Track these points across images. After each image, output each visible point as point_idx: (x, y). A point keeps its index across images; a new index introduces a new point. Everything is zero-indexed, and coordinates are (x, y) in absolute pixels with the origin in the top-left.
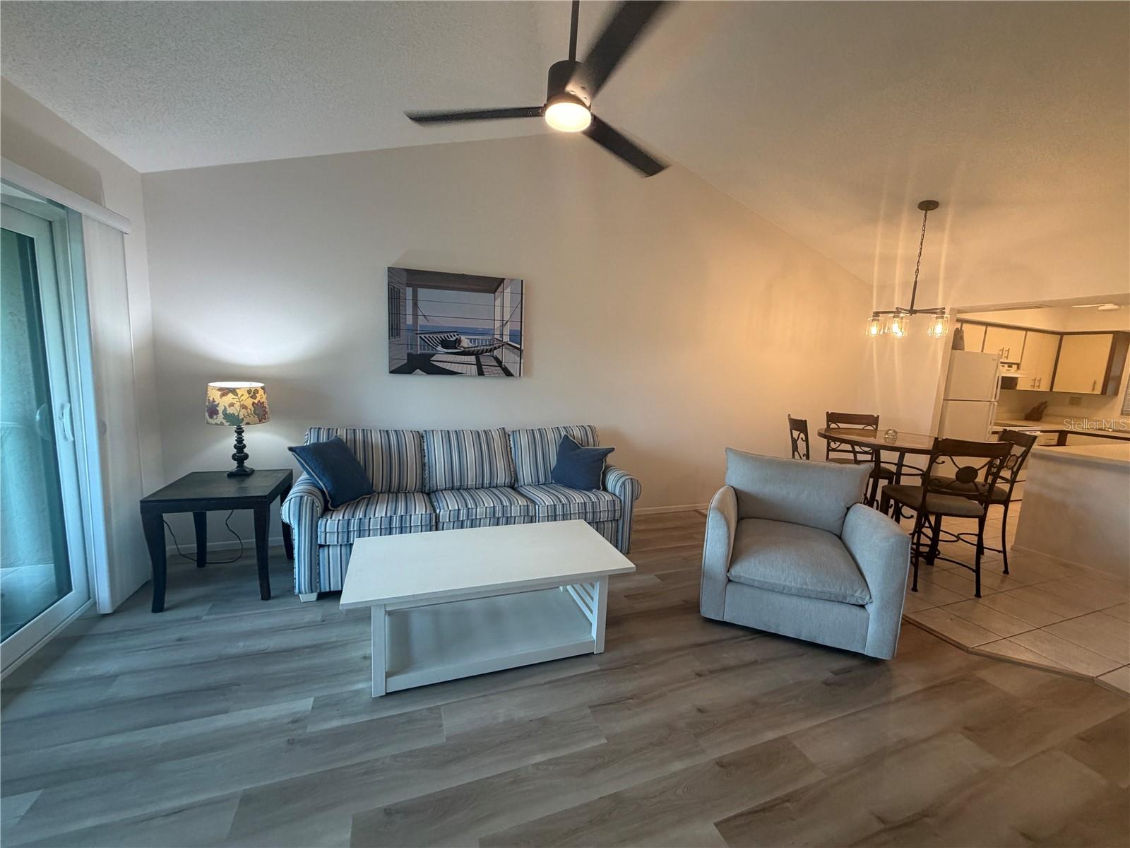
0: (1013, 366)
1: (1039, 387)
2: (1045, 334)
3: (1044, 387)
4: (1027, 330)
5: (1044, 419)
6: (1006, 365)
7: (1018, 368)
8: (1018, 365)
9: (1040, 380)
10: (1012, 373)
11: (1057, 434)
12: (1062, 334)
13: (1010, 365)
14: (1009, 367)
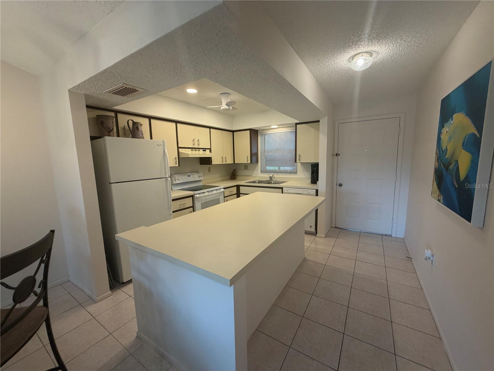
0: (206, 150)
1: (226, 161)
2: (223, 131)
3: (230, 161)
4: (210, 128)
5: (238, 178)
6: (201, 150)
7: (210, 152)
8: (210, 149)
9: (226, 158)
10: (207, 154)
11: (236, 187)
12: (233, 132)
13: (204, 150)
14: (203, 151)
